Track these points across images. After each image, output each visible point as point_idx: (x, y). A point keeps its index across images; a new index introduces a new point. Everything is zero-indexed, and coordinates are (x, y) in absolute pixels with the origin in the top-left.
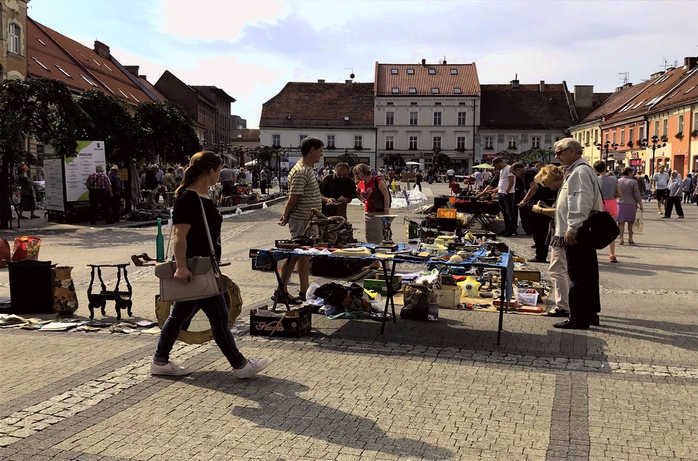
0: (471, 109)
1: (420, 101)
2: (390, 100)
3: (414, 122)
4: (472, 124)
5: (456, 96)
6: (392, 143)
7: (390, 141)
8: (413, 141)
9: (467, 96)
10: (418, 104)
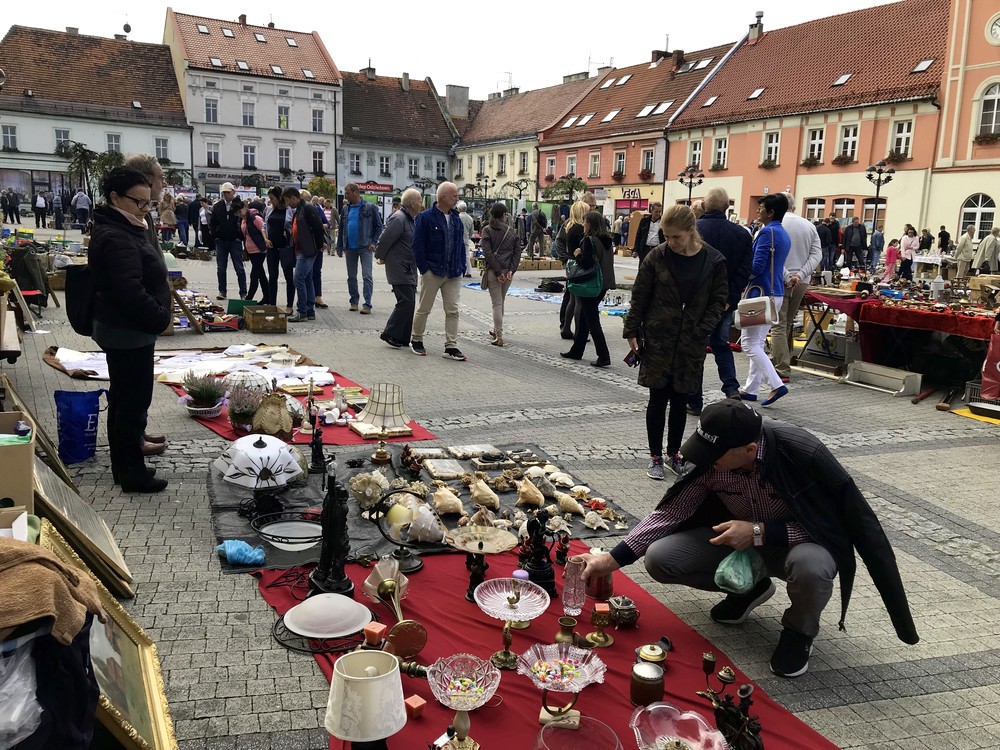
0: (330, 107)
1: (258, 86)
2: (210, 76)
3: (248, 121)
4: (333, 132)
5: (310, 82)
6: (216, 154)
7: (213, 150)
8: (249, 153)
9: (324, 84)
10: (254, 90)
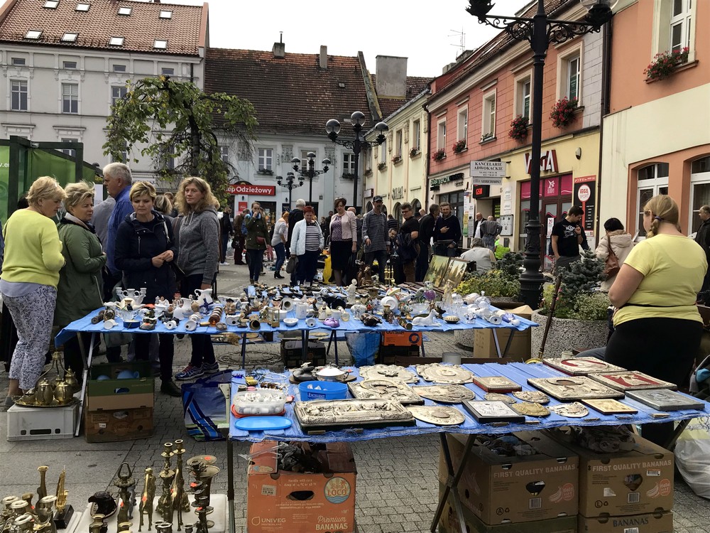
1: (84, 61)
2: (19, 52)
3: (70, 107)
5: (155, 53)
9: (176, 55)
